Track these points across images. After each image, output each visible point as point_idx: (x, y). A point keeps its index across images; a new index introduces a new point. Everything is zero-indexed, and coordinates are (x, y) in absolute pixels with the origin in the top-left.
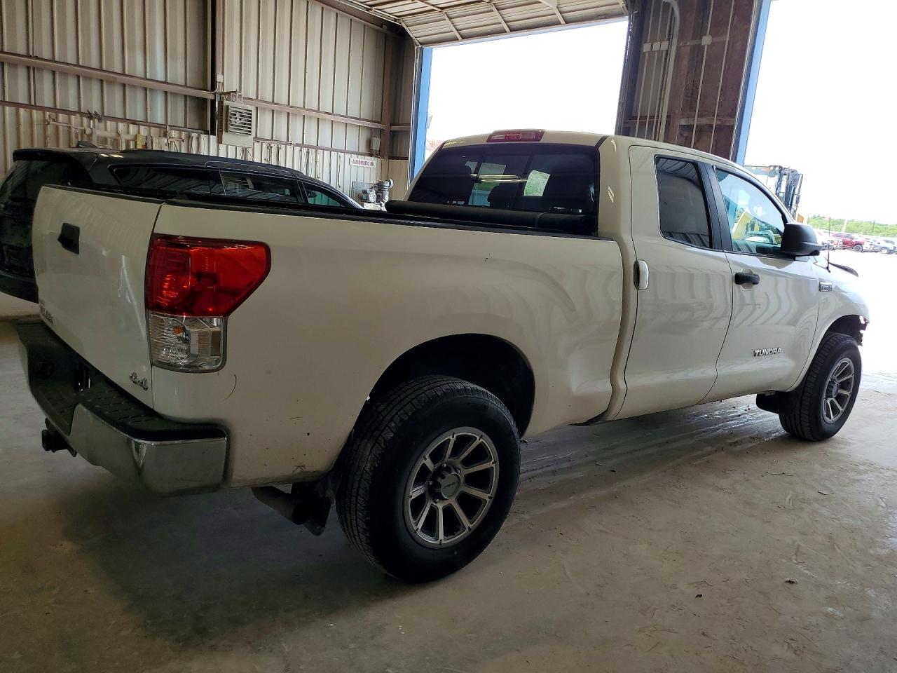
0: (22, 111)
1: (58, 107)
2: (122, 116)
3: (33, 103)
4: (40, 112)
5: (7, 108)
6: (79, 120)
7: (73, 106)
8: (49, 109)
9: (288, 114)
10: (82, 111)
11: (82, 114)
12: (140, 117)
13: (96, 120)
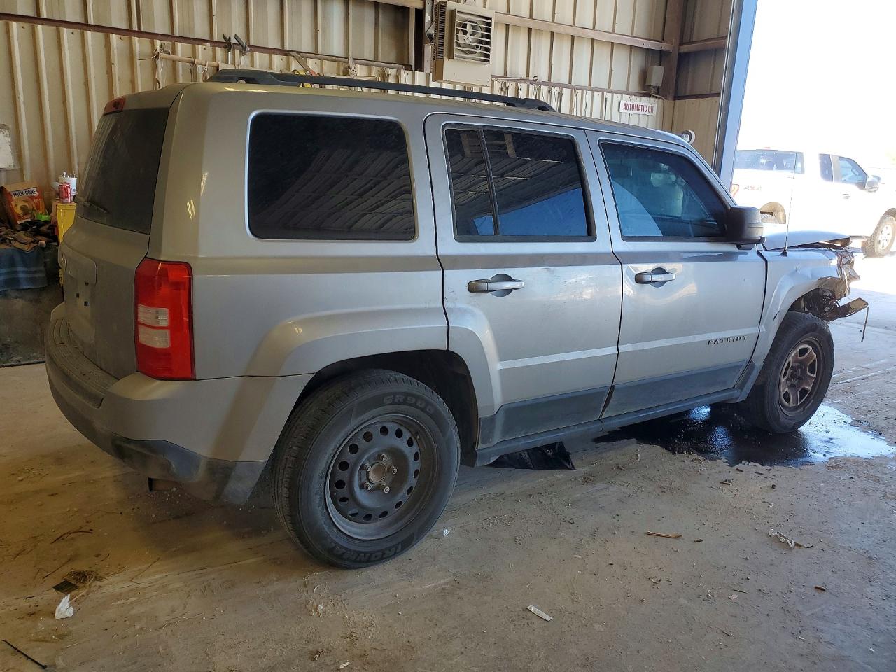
0: (114, 38)
1: (177, 33)
2: (278, 46)
3: (135, 28)
4: (146, 42)
5: (89, 34)
6: (211, 53)
7: (200, 31)
8: (163, 37)
9: (530, 30)
10: (216, 38)
11: (214, 43)
12: (306, 46)
13: (237, 52)
